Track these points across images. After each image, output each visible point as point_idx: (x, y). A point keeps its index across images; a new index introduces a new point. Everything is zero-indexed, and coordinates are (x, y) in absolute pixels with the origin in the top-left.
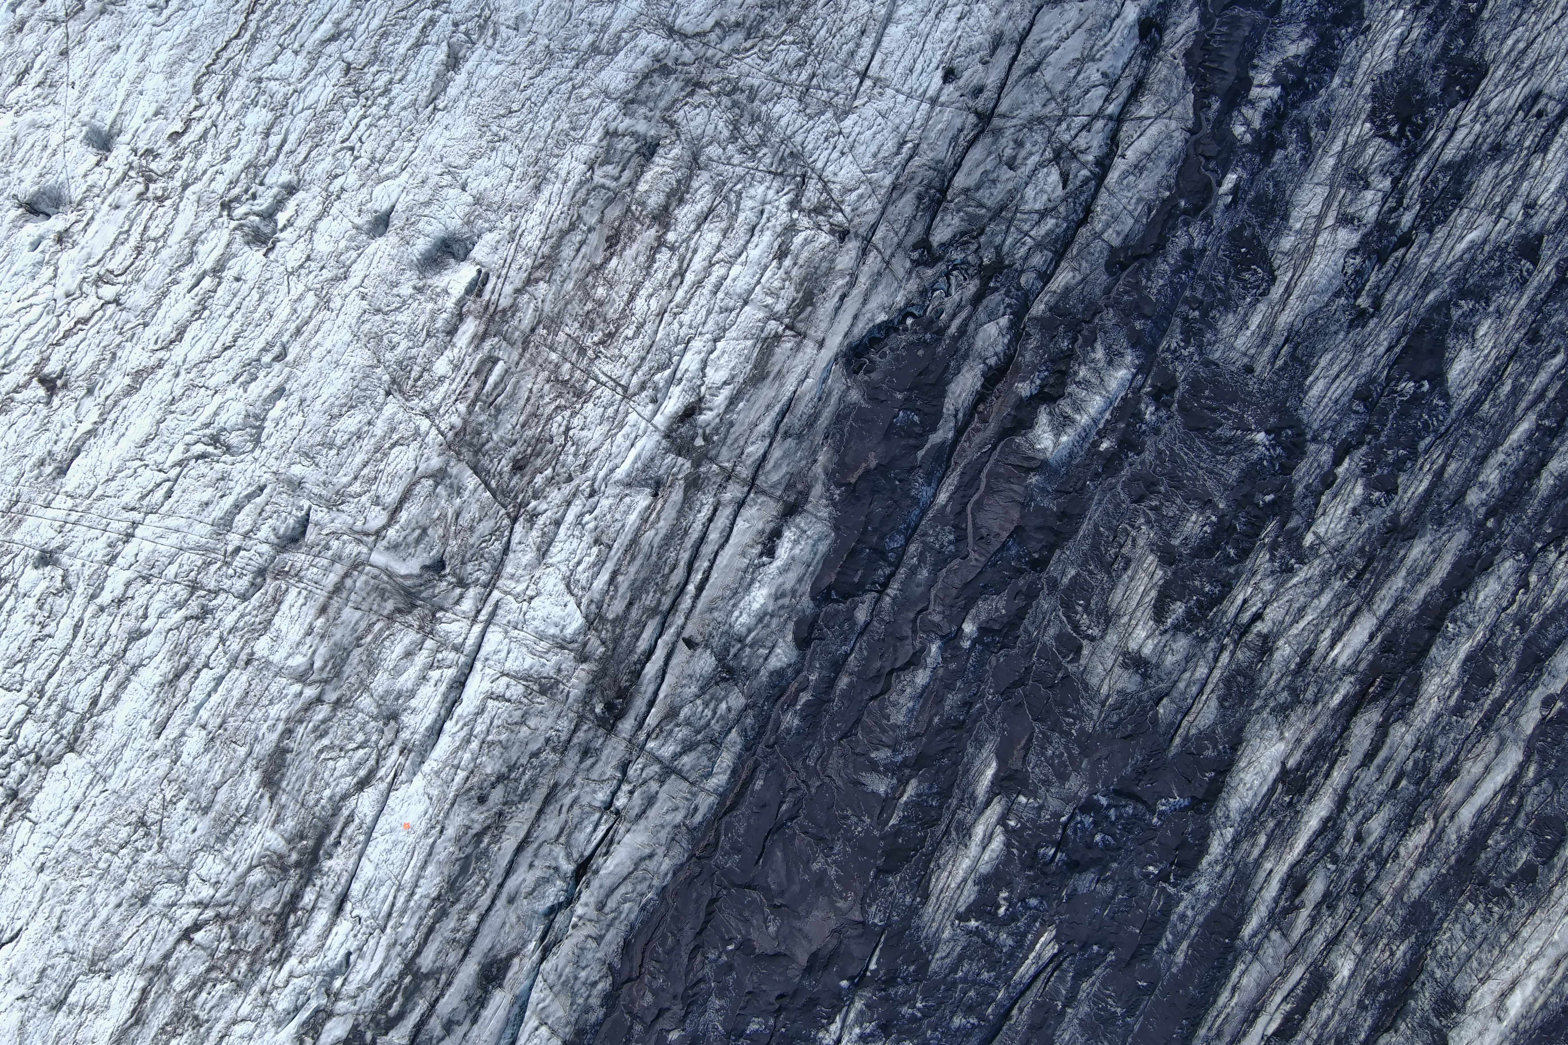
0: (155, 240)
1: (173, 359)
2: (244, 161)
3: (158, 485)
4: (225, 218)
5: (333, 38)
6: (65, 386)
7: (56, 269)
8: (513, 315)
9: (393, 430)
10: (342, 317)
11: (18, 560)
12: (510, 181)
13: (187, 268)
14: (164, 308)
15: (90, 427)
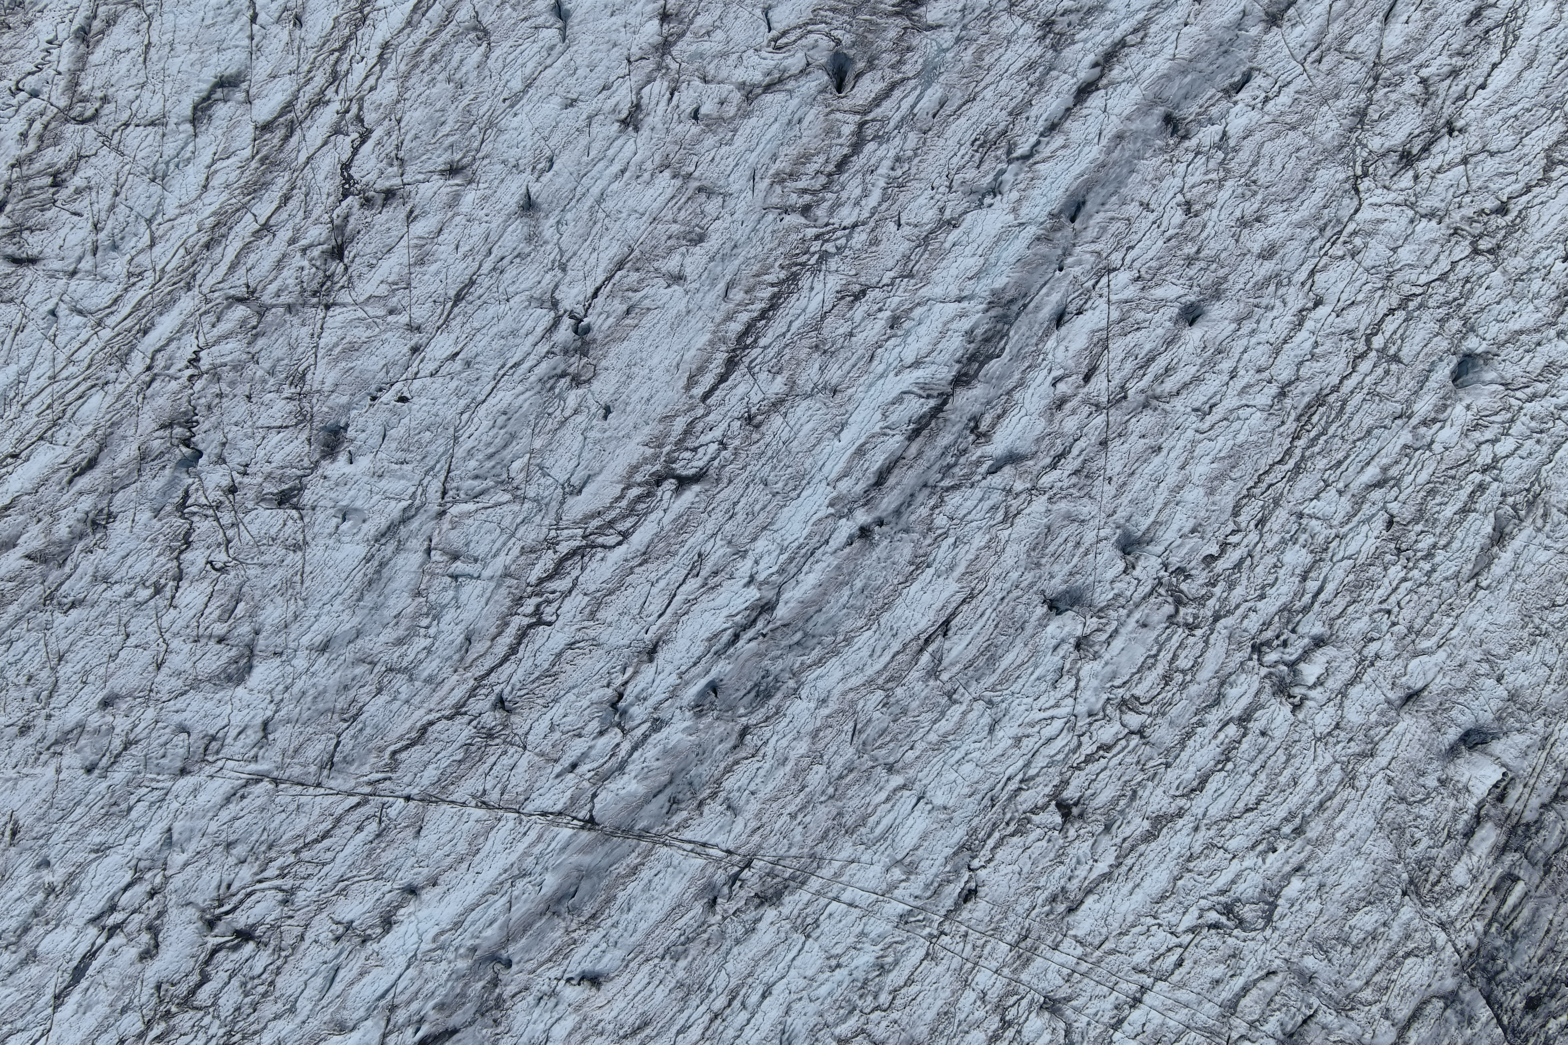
0: (1184, 672)
1: (1194, 810)
2: (1279, 604)
3: (1169, 950)
4: (1254, 663)
5: (1379, 484)
6: (1081, 816)
7: (1078, 681)
8: (1537, 832)
9: (1408, 937)
10: (1366, 800)
11: (1024, 1002)
12: (1547, 682)
13: (1214, 710)
14: (1188, 751)
15: (1107, 870)
